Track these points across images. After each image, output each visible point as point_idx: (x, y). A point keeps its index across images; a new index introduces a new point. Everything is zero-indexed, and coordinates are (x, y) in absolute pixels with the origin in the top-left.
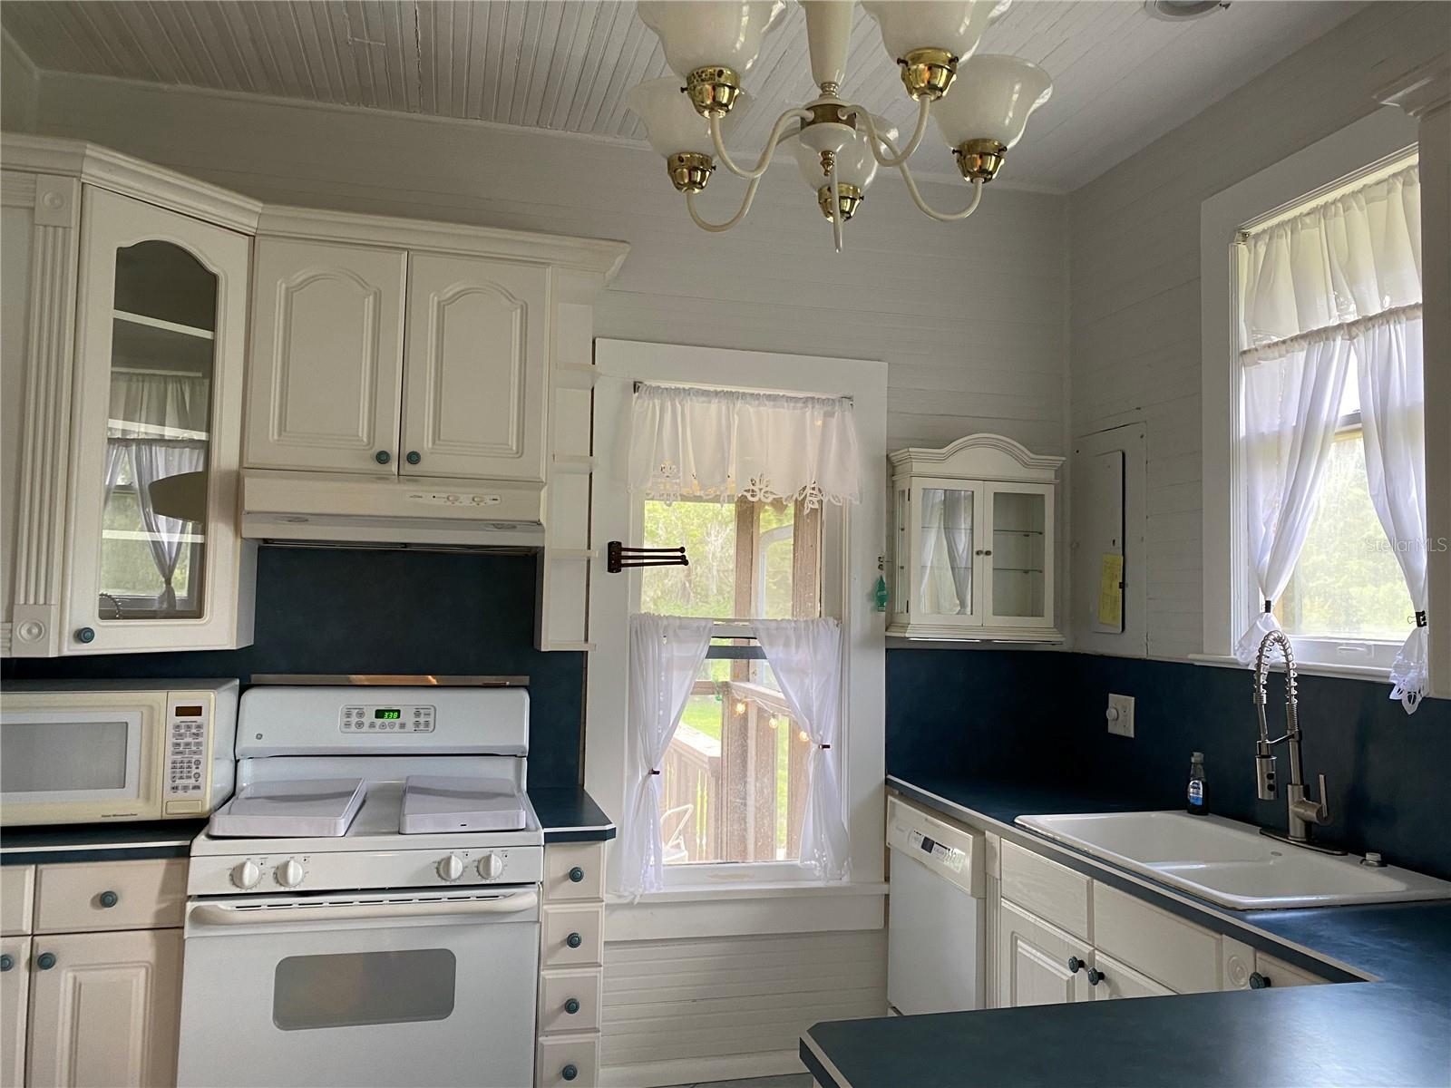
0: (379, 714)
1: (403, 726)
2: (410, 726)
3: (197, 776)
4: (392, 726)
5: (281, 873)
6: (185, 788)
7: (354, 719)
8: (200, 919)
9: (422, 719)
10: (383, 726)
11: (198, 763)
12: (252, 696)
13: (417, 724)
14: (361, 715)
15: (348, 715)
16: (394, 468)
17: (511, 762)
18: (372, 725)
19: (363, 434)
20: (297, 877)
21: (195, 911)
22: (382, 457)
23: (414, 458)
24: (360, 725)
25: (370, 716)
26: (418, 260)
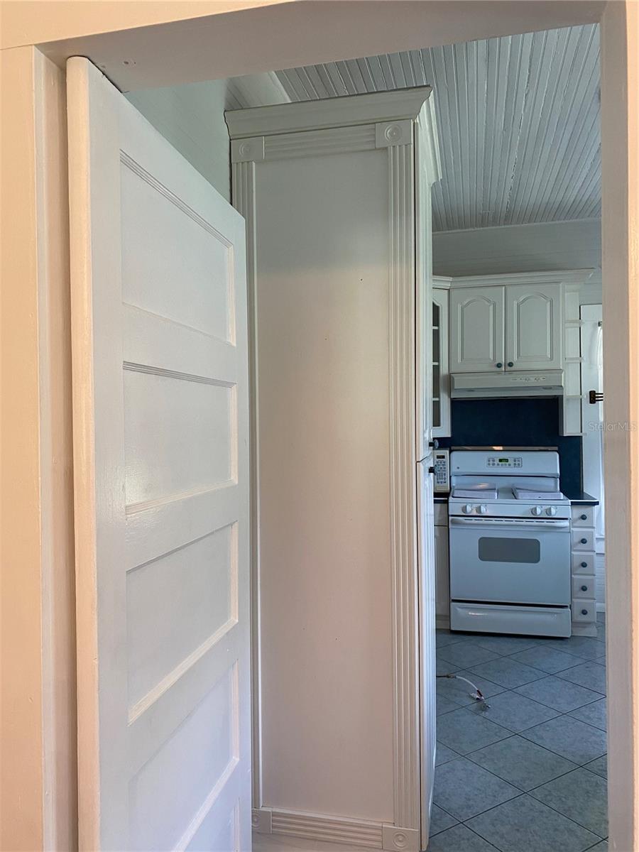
0: (500, 460)
1: (510, 465)
2: (512, 465)
3: (445, 479)
4: (506, 465)
5: (479, 509)
6: (441, 482)
7: (491, 462)
8: (454, 523)
9: (517, 463)
10: (502, 465)
11: (445, 474)
12: (454, 454)
13: (515, 464)
14: (494, 461)
15: (489, 461)
16: (503, 369)
17: (553, 480)
18: (498, 465)
19: (491, 357)
20: (484, 511)
21: (452, 519)
22: (499, 365)
23: (511, 365)
24: (494, 464)
25: (497, 462)
26: (509, 289)
